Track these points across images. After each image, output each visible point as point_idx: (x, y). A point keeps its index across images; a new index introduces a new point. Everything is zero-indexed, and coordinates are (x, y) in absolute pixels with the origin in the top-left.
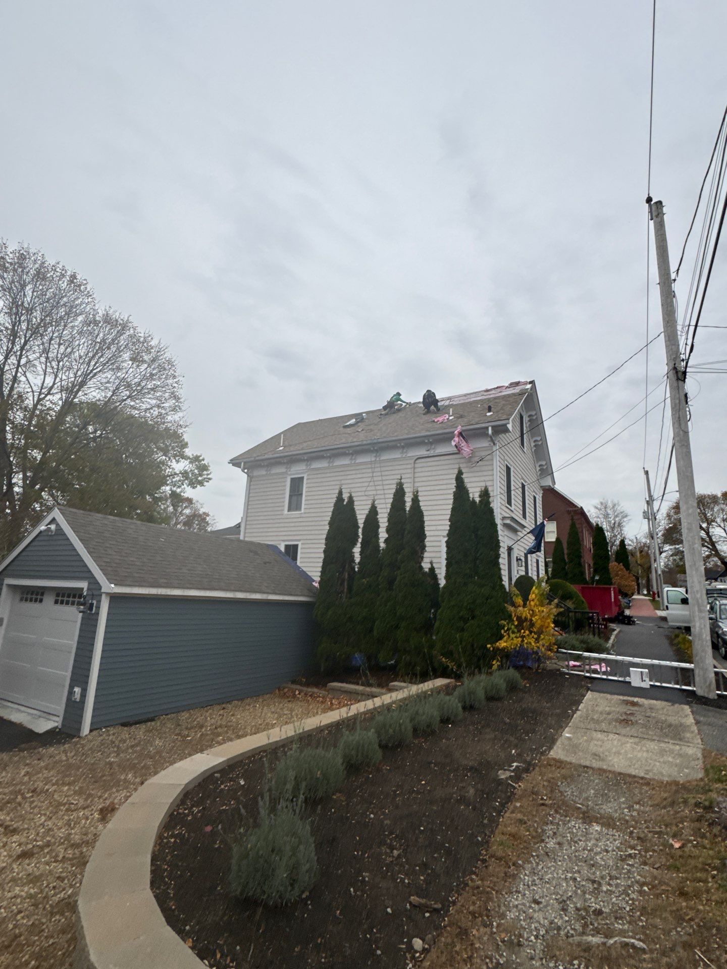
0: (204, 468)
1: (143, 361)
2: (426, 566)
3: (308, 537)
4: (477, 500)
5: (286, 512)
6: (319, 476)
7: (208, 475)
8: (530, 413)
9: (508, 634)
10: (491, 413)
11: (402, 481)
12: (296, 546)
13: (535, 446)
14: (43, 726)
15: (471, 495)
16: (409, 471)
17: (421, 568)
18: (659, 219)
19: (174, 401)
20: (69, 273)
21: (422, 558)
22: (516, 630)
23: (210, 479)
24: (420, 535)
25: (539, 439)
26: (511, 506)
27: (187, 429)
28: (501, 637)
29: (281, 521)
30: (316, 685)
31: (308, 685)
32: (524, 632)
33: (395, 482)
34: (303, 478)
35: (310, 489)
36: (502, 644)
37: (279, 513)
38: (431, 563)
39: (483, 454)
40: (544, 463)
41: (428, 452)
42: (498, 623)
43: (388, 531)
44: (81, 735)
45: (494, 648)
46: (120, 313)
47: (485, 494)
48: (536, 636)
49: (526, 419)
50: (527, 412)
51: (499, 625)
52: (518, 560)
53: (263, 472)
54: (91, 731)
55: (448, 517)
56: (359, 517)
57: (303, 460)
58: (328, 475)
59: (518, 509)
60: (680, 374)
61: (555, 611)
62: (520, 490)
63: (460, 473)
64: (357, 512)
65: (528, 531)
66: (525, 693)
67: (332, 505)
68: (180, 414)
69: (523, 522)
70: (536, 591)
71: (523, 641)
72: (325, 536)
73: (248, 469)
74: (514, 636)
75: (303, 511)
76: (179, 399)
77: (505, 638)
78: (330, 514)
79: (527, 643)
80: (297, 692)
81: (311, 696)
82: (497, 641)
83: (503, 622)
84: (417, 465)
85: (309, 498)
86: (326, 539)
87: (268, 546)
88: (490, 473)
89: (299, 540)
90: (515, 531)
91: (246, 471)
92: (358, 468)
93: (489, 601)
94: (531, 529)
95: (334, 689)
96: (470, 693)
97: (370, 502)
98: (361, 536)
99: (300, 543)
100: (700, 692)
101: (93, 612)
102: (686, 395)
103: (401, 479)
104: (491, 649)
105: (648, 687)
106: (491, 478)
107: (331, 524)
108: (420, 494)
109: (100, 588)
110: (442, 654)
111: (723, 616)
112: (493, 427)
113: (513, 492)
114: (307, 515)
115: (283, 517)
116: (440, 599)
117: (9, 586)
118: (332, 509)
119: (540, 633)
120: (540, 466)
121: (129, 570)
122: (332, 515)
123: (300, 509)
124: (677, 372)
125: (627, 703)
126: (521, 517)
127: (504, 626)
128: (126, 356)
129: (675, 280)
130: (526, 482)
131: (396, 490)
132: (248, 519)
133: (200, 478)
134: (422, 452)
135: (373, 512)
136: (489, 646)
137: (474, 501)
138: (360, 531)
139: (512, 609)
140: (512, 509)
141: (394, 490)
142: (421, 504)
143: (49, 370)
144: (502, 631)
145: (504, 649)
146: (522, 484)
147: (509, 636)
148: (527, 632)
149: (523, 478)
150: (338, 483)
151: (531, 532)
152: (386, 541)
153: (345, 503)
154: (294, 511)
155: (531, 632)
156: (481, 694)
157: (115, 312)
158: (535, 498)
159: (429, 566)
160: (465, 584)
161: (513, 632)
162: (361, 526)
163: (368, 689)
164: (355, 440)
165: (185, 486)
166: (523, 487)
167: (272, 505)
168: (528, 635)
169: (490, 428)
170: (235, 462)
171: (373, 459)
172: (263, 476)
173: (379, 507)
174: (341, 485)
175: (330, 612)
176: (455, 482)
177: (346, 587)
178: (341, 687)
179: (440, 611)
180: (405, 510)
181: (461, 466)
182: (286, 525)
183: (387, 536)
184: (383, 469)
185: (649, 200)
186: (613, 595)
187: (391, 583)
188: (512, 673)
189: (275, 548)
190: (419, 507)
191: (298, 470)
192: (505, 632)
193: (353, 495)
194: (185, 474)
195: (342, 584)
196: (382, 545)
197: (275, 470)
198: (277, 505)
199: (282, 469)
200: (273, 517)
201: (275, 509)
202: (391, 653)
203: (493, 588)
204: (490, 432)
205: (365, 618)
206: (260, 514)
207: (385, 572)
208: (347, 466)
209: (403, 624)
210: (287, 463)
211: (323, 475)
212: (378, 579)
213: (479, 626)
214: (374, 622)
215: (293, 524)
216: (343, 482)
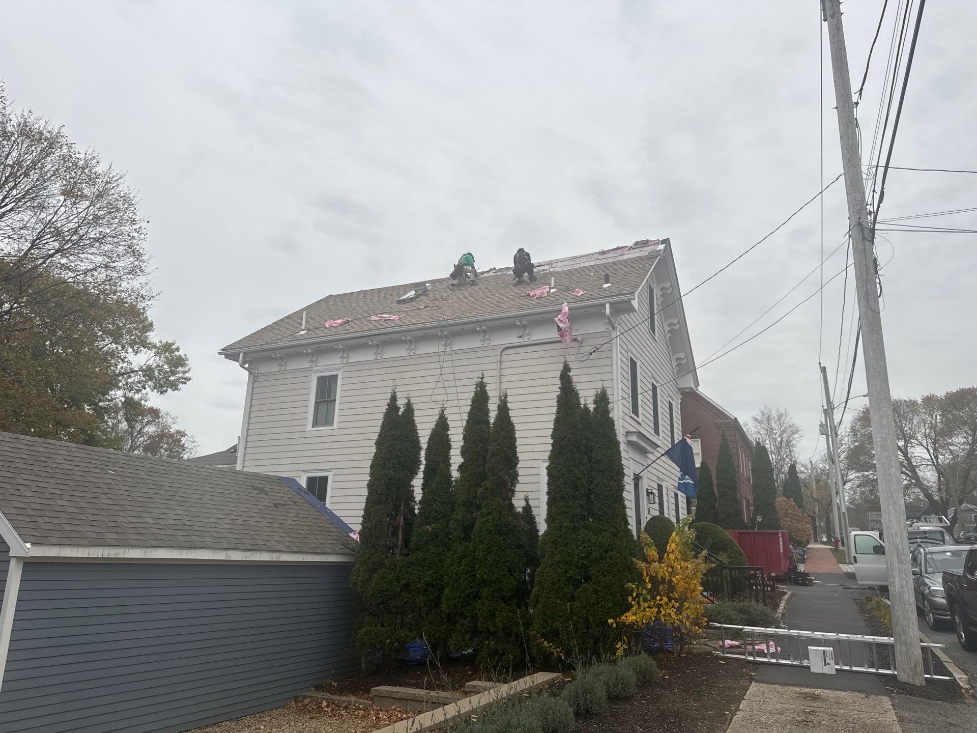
0: (178, 362)
2: (518, 504)
3: (344, 465)
4: (591, 407)
5: (309, 427)
6: (361, 373)
7: (185, 372)
8: (663, 285)
9: (638, 603)
10: (610, 284)
11: (484, 380)
12: (326, 478)
13: (670, 331)
15: (582, 401)
16: (494, 366)
17: (512, 506)
18: (835, 20)
19: (132, 259)
21: (513, 492)
22: (649, 597)
23: (188, 379)
24: (511, 460)
25: (675, 321)
26: (638, 417)
27: (152, 301)
28: (628, 608)
29: (302, 441)
30: (354, 691)
31: (341, 691)
32: (661, 600)
33: (474, 382)
34: (336, 376)
35: (348, 393)
36: (630, 618)
37: (299, 428)
38: (526, 499)
39: (598, 342)
40: (682, 356)
41: (521, 340)
42: (623, 586)
43: (464, 453)
45: (617, 624)
47: (602, 399)
48: (677, 605)
49: (657, 293)
50: (658, 285)
51: (624, 589)
52: (648, 494)
53: (274, 367)
55: (550, 432)
56: (421, 433)
57: (338, 350)
58: (375, 372)
59: (647, 421)
61: (703, 567)
62: (650, 393)
63: (567, 369)
64: (419, 426)
65: (663, 452)
66: (664, 688)
67: (381, 416)
68: (142, 279)
69: (654, 439)
70: (677, 539)
71: (659, 612)
72: (370, 463)
73: (250, 363)
74: (646, 605)
75: (335, 427)
76: (140, 255)
77: (634, 608)
78: (378, 430)
79: (664, 615)
80: (324, 704)
81: (346, 708)
82: (623, 613)
83: (630, 585)
84: (504, 358)
85: (346, 406)
86: (372, 467)
87: (280, 479)
88: (607, 369)
89: (330, 470)
90: (643, 452)
91: (247, 366)
92: (419, 361)
93: (610, 553)
94: (667, 449)
95: (381, 697)
96: (585, 692)
97: (437, 412)
98: (424, 462)
99: (330, 475)
100: (903, 677)
103: (482, 378)
104: (614, 625)
105: (834, 672)
106: (608, 376)
107: (379, 443)
108: (509, 399)
109: (8, 549)
110: (543, 636)
112: (611, 304)
113: (640, 397)
114: (340, 432)
115: (305, 435)
116: (538, 552)
118: (380, 423)
119: (682, 600)
120: (677, 359)
121: (57, 521)
122: (381, 430)
123: (332, 424)
125: (805, 696)
126: (652, 431)
127: (632, 591)
128: (55, 187)
130: (658, 382)
131: (476, 393)
132: (250, 438)
133: (172, 378)
134: (512, 339)
135: (442, 426)
136: (610, 621)
137: (586, 409)
138: (423, 453)
139: (642, 565)
140: (640, 420)
141: (473, 394)
142: (511, 413)
144: (630, 599)
145: (633, 624)
146: (653, 385)
147: (640, 606)
148: (665, 599)
149: (654, 378)
150: (391, 383)
151: (667, 453)
152: (461, 468)
153: (400, 413)
154: (322, 425)
155: (670, 599)
156: (601, 692)
158: (671, 404)
159: (523, 503)
160: (575, 529)
161: (645, 600)
162: (424, 446)
163: (433, 693)
164: (414, 321)
165: (148, 389)
166: (654, 388)
167: (289, 417)
168: (666, 603)
169: (608, 306)
170: (230, 353)
171: (442, 349)
172: (274, 373)
173: (450, 418)
174: (395, 386)
175: (376, 577)
176: (559, 382)
177: (400, 537)
178: (392, 692)
179: (539, 570)
180: (489, 424)
181: (569, 359)
182: (307, 447)
183: (462, 460)
184: (456, 363)
186: (781, 543)
187: (467, 529)
188: (644, 658)
189: (290, 483)
190: (508, 418)
191: (328, 365)
192: (634, 599)
193: (413, 401)
194: (148, 372)
195: (395, 533)
196: (455, 474)
197: (292, 365)
198: (296, 417)
199: (304, 364)
200: (290, 436)
201: (294, 423)
202: (468, 637)
203: (615, 535)
204: (608, 311)
205: (428, 585)
206: (267, 431)
207: (459, 515)
208: (404, 358)
209: (485, 592)
210: (313, 354)
211: (367, 373)
212: (448, 524)
213: (596, 592)
214: (442, 590)
215: (321, 446)
216: (398, 382)
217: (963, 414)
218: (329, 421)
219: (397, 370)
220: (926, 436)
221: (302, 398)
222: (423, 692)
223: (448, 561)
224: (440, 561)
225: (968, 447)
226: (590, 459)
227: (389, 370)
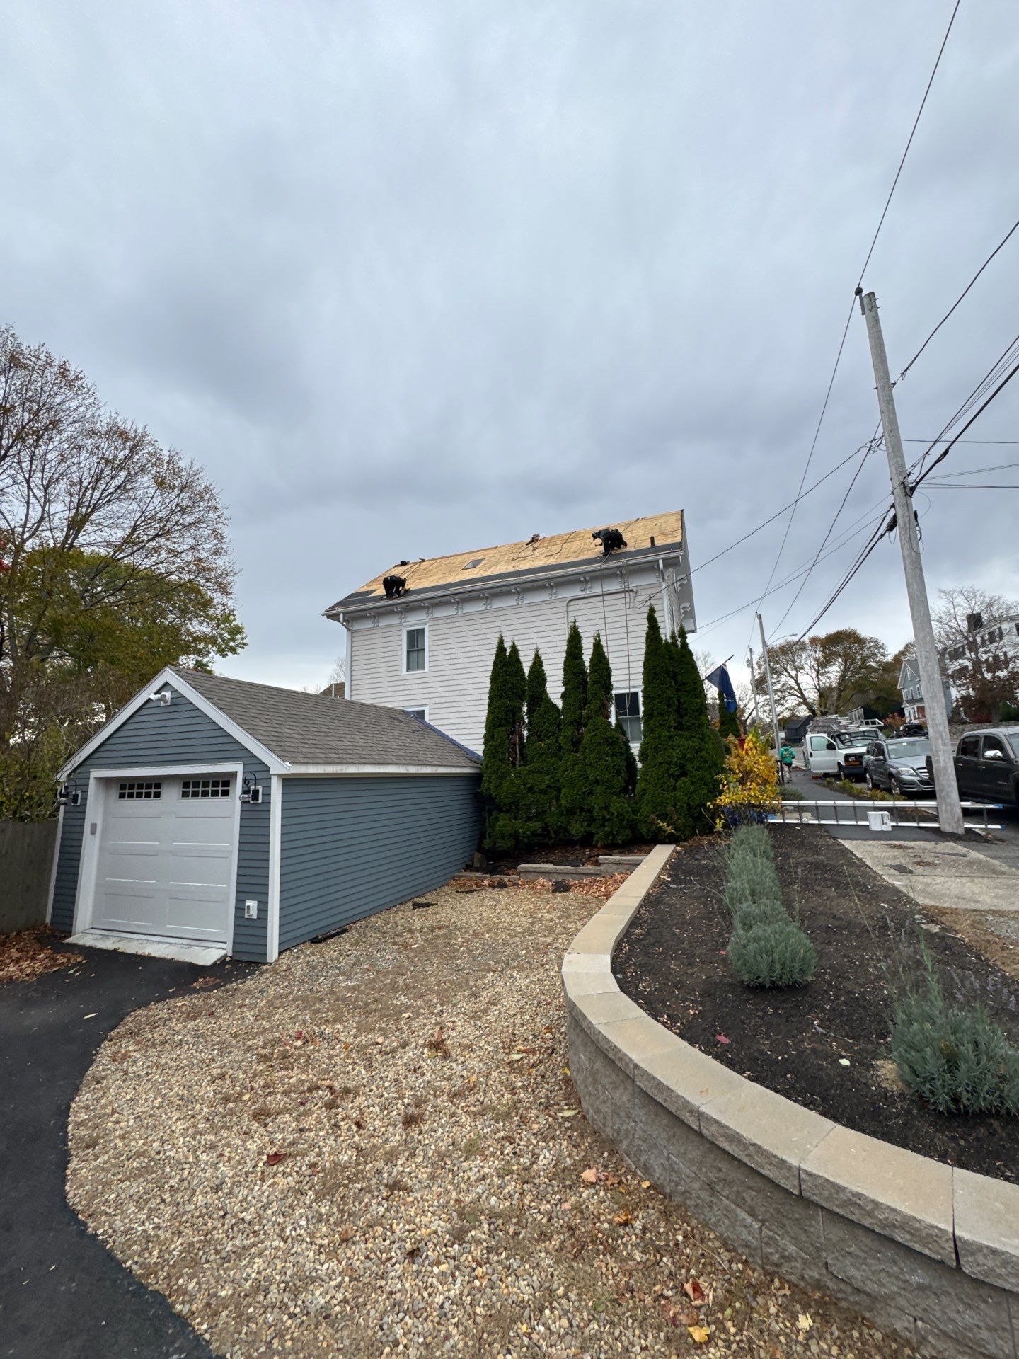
1: (172, 488)
3: (438, 700)
4: (671, 641)
5: (404, 672)
6: (445, 626)
7: (242, 639)
9: (729, 789)
11: (577, 624)
12: (423, 711)
14: (207, 956)
15: (663, 638)
16: (561, 615)
17: (610, 724)
18: (873, 314)
19: (216, 541)
20: (56, 363)
21: (610, 713)
23: (245, 644)
24: (607, 685)
27: (236, 577)
28: (721, 792)
29: (399, 683)
33: (568, 625)
34: (423, 629)
36: (723, 800)
37: (396, 673)
39: (650, 592)
40: (688, 605)
41: (583, 593)
42: (712, 778)
43: (564, 684)
44: (269, 960)
45: (714, 805)
46: (133, 421)
48: (762, 788)
51: (715, 779)
53: (368, 624)
54: (280, 953)
55: (641, 664)
56: (524, 669)
57: (423, 608)
58: (457, 624)
60: (908, 490)
63: (652, 611)
73: (347, 621)
74: (735, 790)
75: (426, 670)
76: (223, 538)
77: (726, 793)
78: (491, 668)
82: (717, 797)
83: (720, 776)
84: (570, 608)
85: (435, 653)
89: (426, 705)
91: (345, 624)
92: (495, 614)
93: (700, 754)
95: (527, 872)
97: (533, 653)
99: (426, 709)
100: (947, 828)
101: (260, 801)
102: (915, 513)
103: (575, 622)
104: (712, 807)
105: (890, 829)
107: (492, 679)
108: (602, 638)
109: (268, 769)
111: (892, 756)
112: (663, 560)
114: (431, 674)
115: (400, 678)
117: (99, 780)
122: (493, 669)
123: (423, 668)
124: (905, 488)
125: (890, 846)
127: (723, 780)
128: (146, 480)
129: (894, 384)
131: (571, 635)
132: (353, 683)
133: (232, 644)
134: (576, 592)
135: (538, 662)
136: (708, 804)
137: (667, 642)
142: (604, 650)
143: (32, 500)
144: (721, 786)
145: (724, 805)
152: (564, 696)
153: (508, 654)
154: (414, 669)
157: (125, 421)
161: (735, 786)
162: (527, 675)
165: (212, 654)
167: (386, 664)
169: (661, 562)
170: (330, 614)
171: (515, 603)
172: (370, 629)
173: (543, 658)
174: (501, 632)
175: (506, 784)
176: (647, 622)
177: (518, 752)
178: (535, 868)
181: (653, 603)
182: (405, 688)
183: (562, 691)
185: (859, 291)
187: (576, 743)
189: (408, 714)
190: (603, 654)
191: (415, 620)
192: (725, 786)
193: (516, 643)
194: (211, 639)
195: (512, 749)
196: (557, 702)
197: (384, 622)
198: (391, 664)
199: (395, 620)
200: (388, 679)
201: (391, 669)
202: (585, 824)
203: (702, 740)
204: (661, 566)
205: (548, 786)
206: (368, 676)
207: (568, 732)
208: (481, 612)
209: (599, 789)
210: (401, 612)
211: (451, 625)
212: (557, 741)
213: (693, 783)
214: (559, 790)
215: (416, 686)
216: (503, 629)
217: (839, 649)
218: (420, 665)
219: (477, 622)
220: (812, 667)
221: (396, 648)
222: (550, 866)
223: (562, 769)
224: (555, 769)
225: (839, 674)
226: (676, 682)
227: (469, 623)
